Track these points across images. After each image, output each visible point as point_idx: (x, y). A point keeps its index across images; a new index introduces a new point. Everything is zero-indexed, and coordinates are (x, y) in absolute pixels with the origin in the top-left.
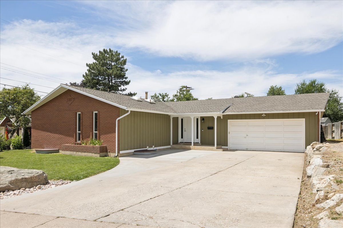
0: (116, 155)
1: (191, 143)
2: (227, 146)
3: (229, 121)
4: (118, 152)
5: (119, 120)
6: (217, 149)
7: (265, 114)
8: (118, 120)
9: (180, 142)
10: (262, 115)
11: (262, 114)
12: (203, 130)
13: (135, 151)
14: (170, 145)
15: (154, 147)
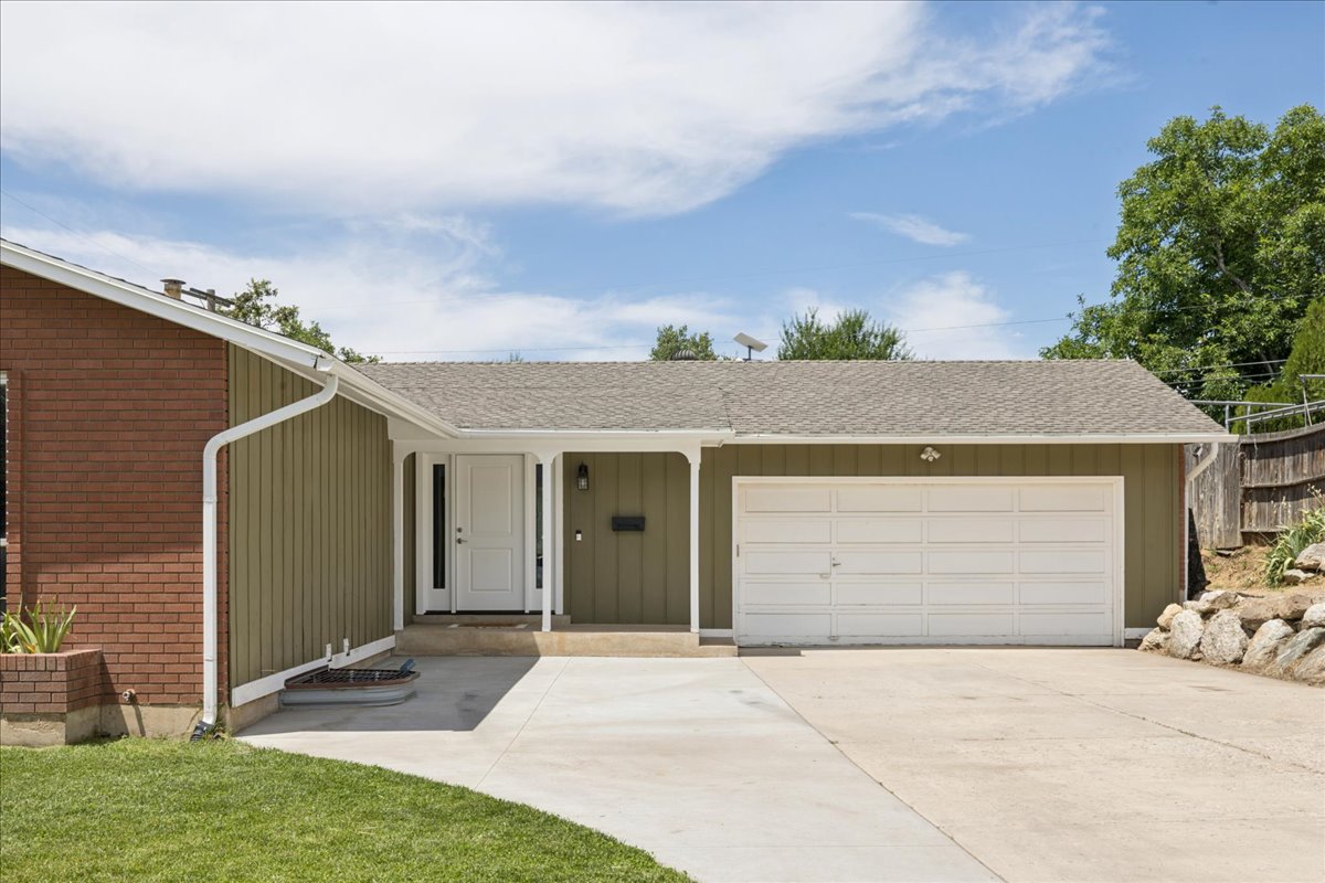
0: (209, 720)
1: (540, 613)
2: (731, 627)
3: (736, 480)
4: (224, 698)
5: (224, 452)
6: (703, 641)
7: (935, 447)
8: (220, 451)
9: (428, 613)
10: (923, 456)
11: (922, 448)
12: (579, 537)
13: (291, 684)
14: (393, 632)
15: (351, 647)
